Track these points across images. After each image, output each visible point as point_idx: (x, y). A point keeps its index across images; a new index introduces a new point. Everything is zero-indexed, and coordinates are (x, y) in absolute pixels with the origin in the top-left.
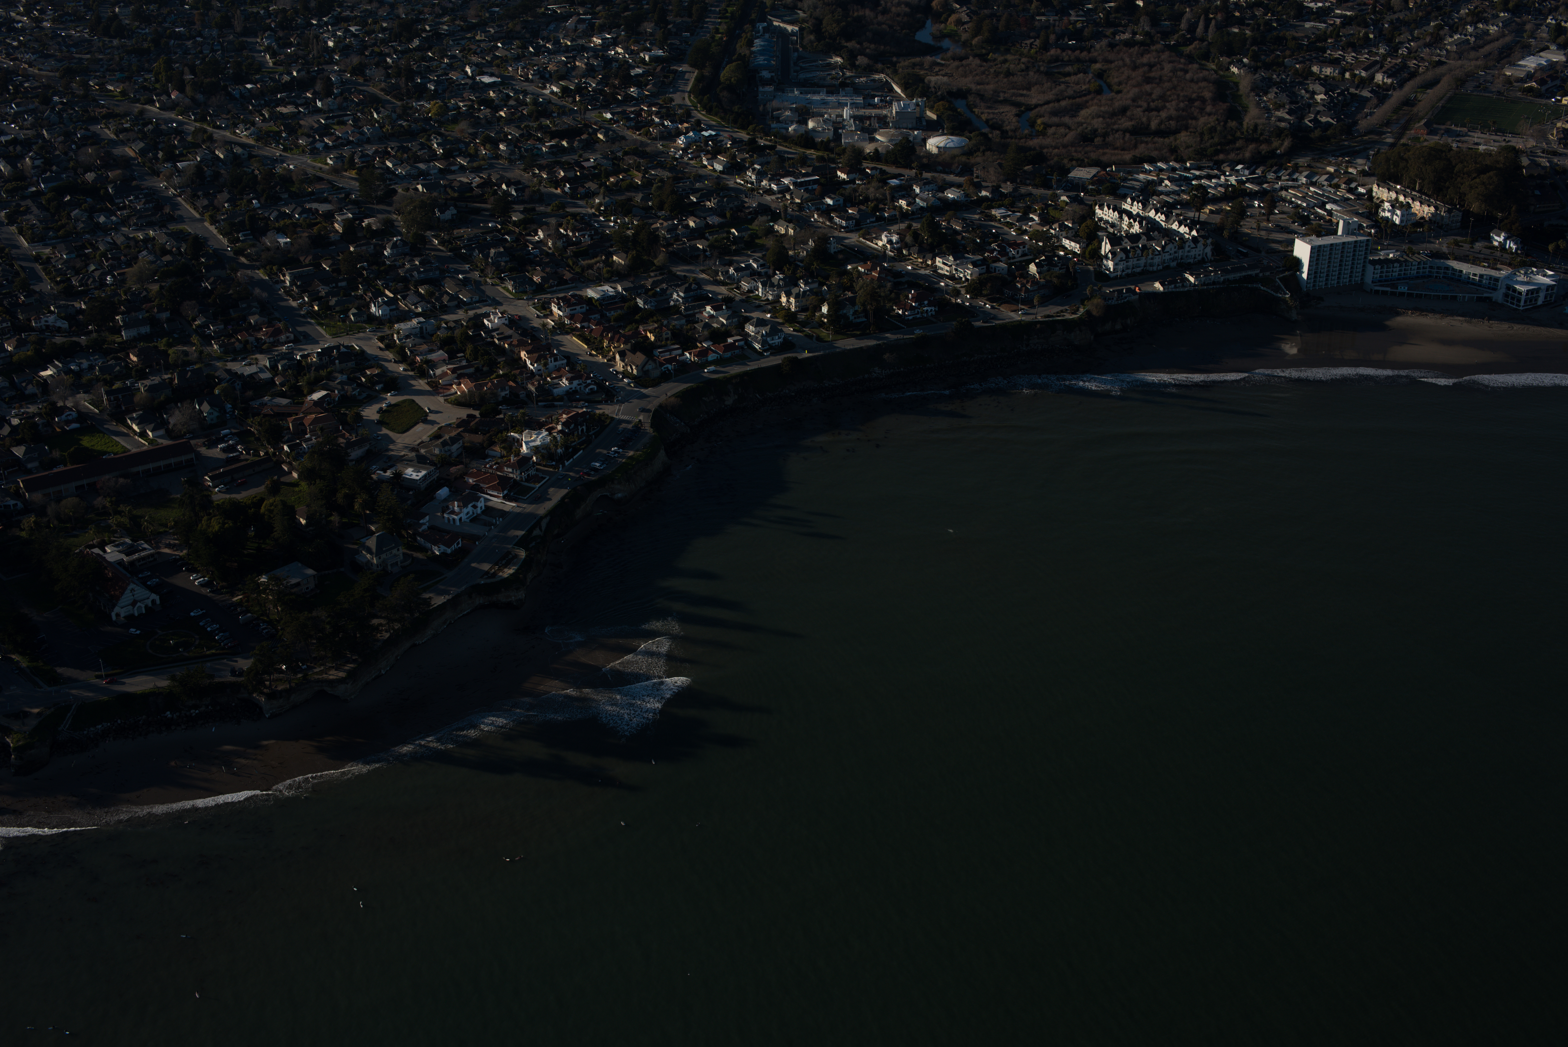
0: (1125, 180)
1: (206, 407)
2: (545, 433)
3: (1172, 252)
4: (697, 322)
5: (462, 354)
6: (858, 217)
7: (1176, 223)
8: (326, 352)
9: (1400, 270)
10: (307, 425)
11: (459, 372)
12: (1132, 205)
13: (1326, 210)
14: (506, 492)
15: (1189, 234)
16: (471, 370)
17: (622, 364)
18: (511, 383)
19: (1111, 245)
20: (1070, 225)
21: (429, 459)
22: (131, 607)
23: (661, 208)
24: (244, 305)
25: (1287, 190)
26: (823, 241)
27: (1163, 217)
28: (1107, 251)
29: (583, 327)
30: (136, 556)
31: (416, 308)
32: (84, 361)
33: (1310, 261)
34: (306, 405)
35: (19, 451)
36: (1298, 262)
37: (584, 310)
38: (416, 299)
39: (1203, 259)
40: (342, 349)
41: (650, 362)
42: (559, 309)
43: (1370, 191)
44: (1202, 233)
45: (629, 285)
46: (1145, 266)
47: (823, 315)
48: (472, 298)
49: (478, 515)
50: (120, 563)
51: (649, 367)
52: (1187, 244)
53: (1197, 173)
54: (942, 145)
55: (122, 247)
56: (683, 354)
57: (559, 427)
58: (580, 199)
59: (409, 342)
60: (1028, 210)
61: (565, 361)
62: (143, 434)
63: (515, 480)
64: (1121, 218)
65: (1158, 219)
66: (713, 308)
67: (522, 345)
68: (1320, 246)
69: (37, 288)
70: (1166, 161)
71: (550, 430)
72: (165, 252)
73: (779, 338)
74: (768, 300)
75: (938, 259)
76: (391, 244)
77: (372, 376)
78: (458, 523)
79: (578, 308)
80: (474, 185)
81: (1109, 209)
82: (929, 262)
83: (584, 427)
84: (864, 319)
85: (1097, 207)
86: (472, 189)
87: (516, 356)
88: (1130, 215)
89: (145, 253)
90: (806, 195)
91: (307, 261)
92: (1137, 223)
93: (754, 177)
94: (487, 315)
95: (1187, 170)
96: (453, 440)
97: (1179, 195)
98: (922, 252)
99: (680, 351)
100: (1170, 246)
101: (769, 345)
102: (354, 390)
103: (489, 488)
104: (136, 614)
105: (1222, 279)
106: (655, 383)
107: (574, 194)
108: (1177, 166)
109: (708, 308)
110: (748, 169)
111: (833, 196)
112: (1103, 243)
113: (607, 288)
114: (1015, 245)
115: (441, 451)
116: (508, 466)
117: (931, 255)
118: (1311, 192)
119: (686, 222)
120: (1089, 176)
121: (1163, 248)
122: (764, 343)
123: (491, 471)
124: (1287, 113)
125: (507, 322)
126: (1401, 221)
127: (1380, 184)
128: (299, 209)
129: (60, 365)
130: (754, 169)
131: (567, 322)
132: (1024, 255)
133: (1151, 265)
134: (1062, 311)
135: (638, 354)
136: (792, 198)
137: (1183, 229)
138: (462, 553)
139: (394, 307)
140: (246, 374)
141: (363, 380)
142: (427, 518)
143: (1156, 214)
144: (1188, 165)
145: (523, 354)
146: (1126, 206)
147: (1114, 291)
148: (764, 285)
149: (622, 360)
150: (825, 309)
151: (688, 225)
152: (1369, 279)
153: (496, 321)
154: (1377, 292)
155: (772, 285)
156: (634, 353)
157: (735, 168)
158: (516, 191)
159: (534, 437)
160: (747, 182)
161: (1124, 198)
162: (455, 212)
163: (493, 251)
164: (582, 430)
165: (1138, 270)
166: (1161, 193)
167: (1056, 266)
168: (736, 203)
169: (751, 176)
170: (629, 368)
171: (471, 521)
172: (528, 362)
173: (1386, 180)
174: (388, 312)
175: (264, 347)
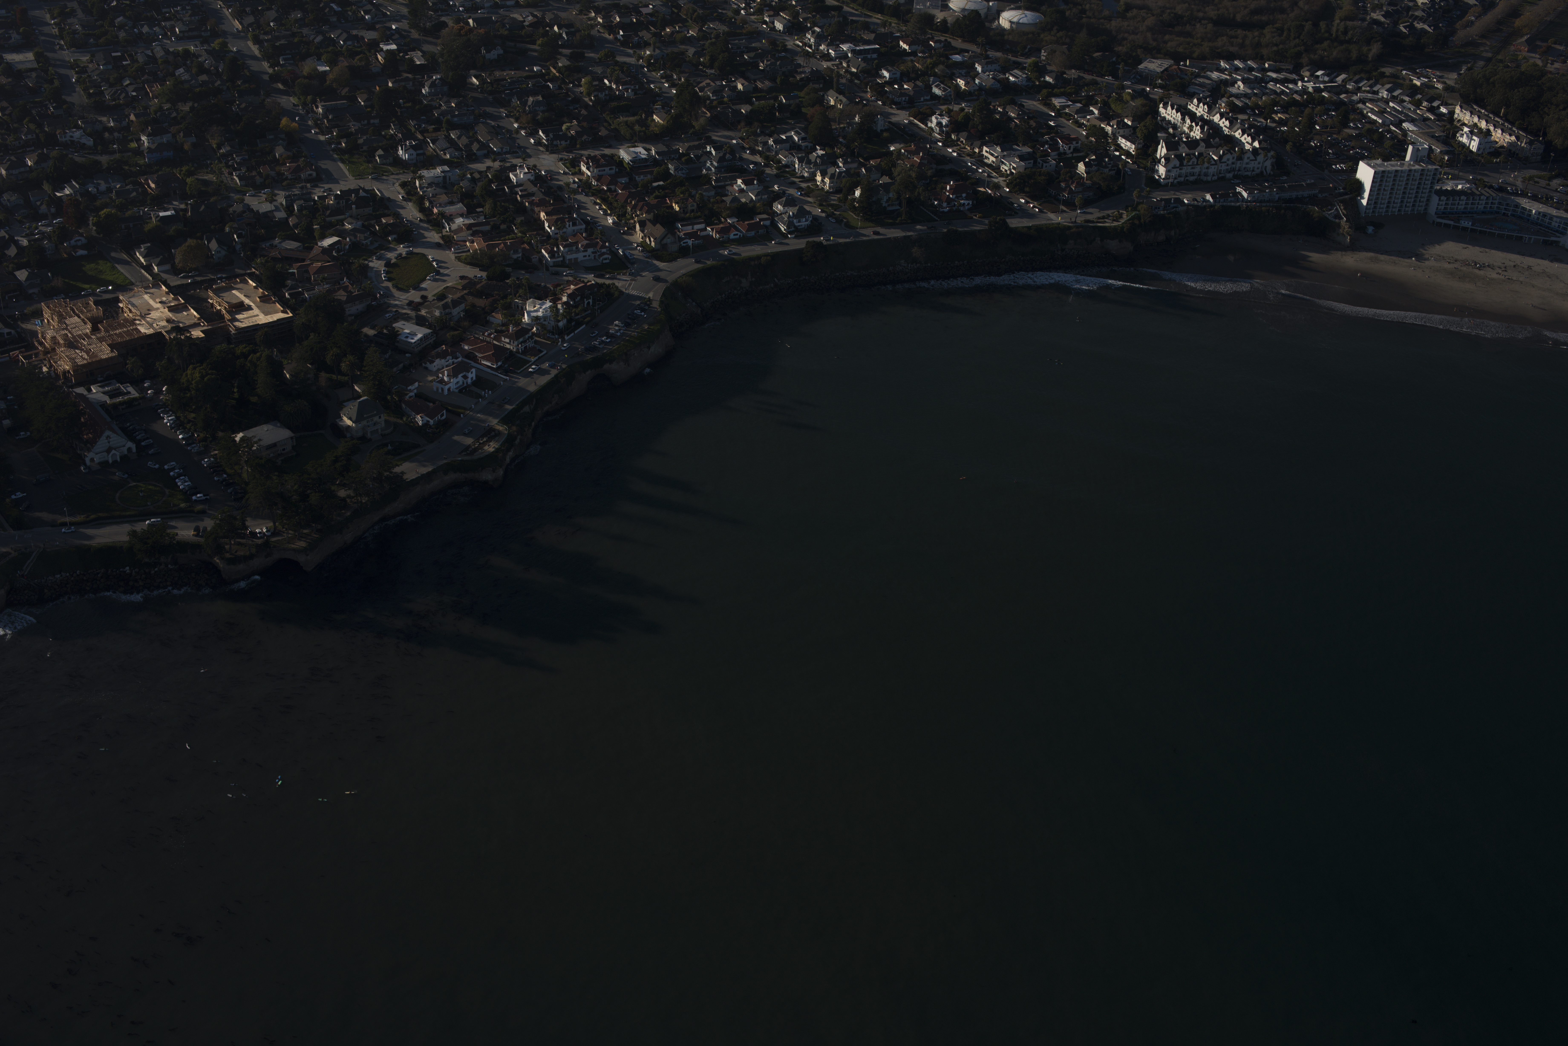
0: (1198, 76)
1: (214, 245)
2: (548, 304)
3: (1230, 162)
4: (727, 195)
5: (481, 209)
6: (912, 93)
7: (1240, 131)
8: (346, 194)
9: (1467, 204)
10: (311, 273)
11: (474, 229)
12: (1198, 106)
13: (1401, 129)
14: (499, 364)
15: (1251, 144)
16: (488, 228)
17: (642, 235)
18: (526, 246)
19: (1167, 150)
20: (1130, 123)
21: (428, 321)
22: (105, 454)
23: (711, 67)
24: (271, 137)
25: (1364, 103)
26: (869, 118)
27: (1227, 123)
28: (1163, 155)
29: (609, 190)
30: (120, 399)
31: (445, 154)
32: (102, 182)
33: (1372, 186)
34: (315, 251)
35: (22, 275)
36: (1360, 185)
37: (613, 172)
38: (445, 145)
39: (1262, 172)
40: (362, 193)
41: (669, 236)
42: (588, 169)
43: (1452, 113)
44: (1265, 145)
45: (664, 149)
46: (1199, 175)
47: (854, 199)
48: (502, 149)
49: (468, 386)
50: (103, 405)
51: (668, 240)
52: (1246, 156)
53: (1274, 75)
54: (1015, 20)
55: (160, 61)
56: (705, 229)
57: (565, 299)
58: (631, 48)
59: (430, 191)
60: (1090, 101)
61: (584, 226)
62: (148, 269)
63: (511, 351)
64: (1183, 119)
65: (1221, 125)
66: (744, 182)
67: (542, 204)
68: (1383, 172)
69: (69, 99)
70: (1244, 59)
71: (555, 300)
72: (202, 70)
73: (806, 221)
74: (803, 177)
75: (985, 148)
76: (430, 82)
77: (387, 225)
78: (446, 392)
79: (607, 169)
80: (526, 23)
81: (1172, 109)
82: (977, 150)
83: (591, 301)
84: (898, 207)
85: (1161, 105)
86: (523, 27)
87: (536, 216)
88: (1193, 117)
89: (181, 70)
90: (863, 65)
91: (343, 93)
92: (1198, 127)
93: (812, 40)
94: (513, 168)
95: (1266, 70)
96: (456, 303)
97: (1250, 98)
98: (970, 139)
99: (702, 226)
100: (1229, 156)
101: (795, 227)
102: (366, 238)
103: (483, 358)
104: (111, 461)
105: (1277, 196)
106: (671, 259)
107: (625, 43)
108: (1254, 65)
109: (739, 181)
110: (808, 29)
111: (890, 68)
112: (1160, 147)
113: (641, 151)
114: (1067, 139)
115: (441, 313)
116: (506, 337)
117: (978, 143)
118: (1390, 107)
119: (734, 84)
120: (1159, 70)
121: (1220, 157)
122: (789, 225)
123: (488, 339)
124: (1383, 16)
125: (532, 178)
126: (1479, 149)
127: (1464, 105)
128: (345, 35)
129: (77, 186)
130: (814, 32)
131: (594, 183)
132: (1076, 150)
133: (1206, 175)
134: (1104, 217)
135: (658, 226)
136: (848, 66)
137: (1246, 139)
138: (444, 425)
139: (421, 152)
140: (261, 211)
141: (377, 228)
142: (416, 384)
143: (1221, 119)
144: (1267, 65)
145: (542, 215)
146: (1192, 107)
147: (1162, 200)
148: (801, 161)
149: (642, 231)
150: (858, 193)
151: (736, 87)
152: (1432, 210)
153: (522, 177)
154: (1440, 224)
155: (809, 162)
156: (654, 225)
157: (796, 28)
158: (567, 34)
159: (538, 306)
160: (805, 44)
161: (1191, 97)
162: (501, 52)
163: (531, 99)
164: (589, 303)
165: (1192, 178)
166: (1232, 95)
167: (1106, 167)
168: (789, 67)
169: (810, 38)
170: (647, 240)
171: (460, 391)
172: (546, 225)
173: (1468, 102)
174: (415, 156)
175: (284, 184)
